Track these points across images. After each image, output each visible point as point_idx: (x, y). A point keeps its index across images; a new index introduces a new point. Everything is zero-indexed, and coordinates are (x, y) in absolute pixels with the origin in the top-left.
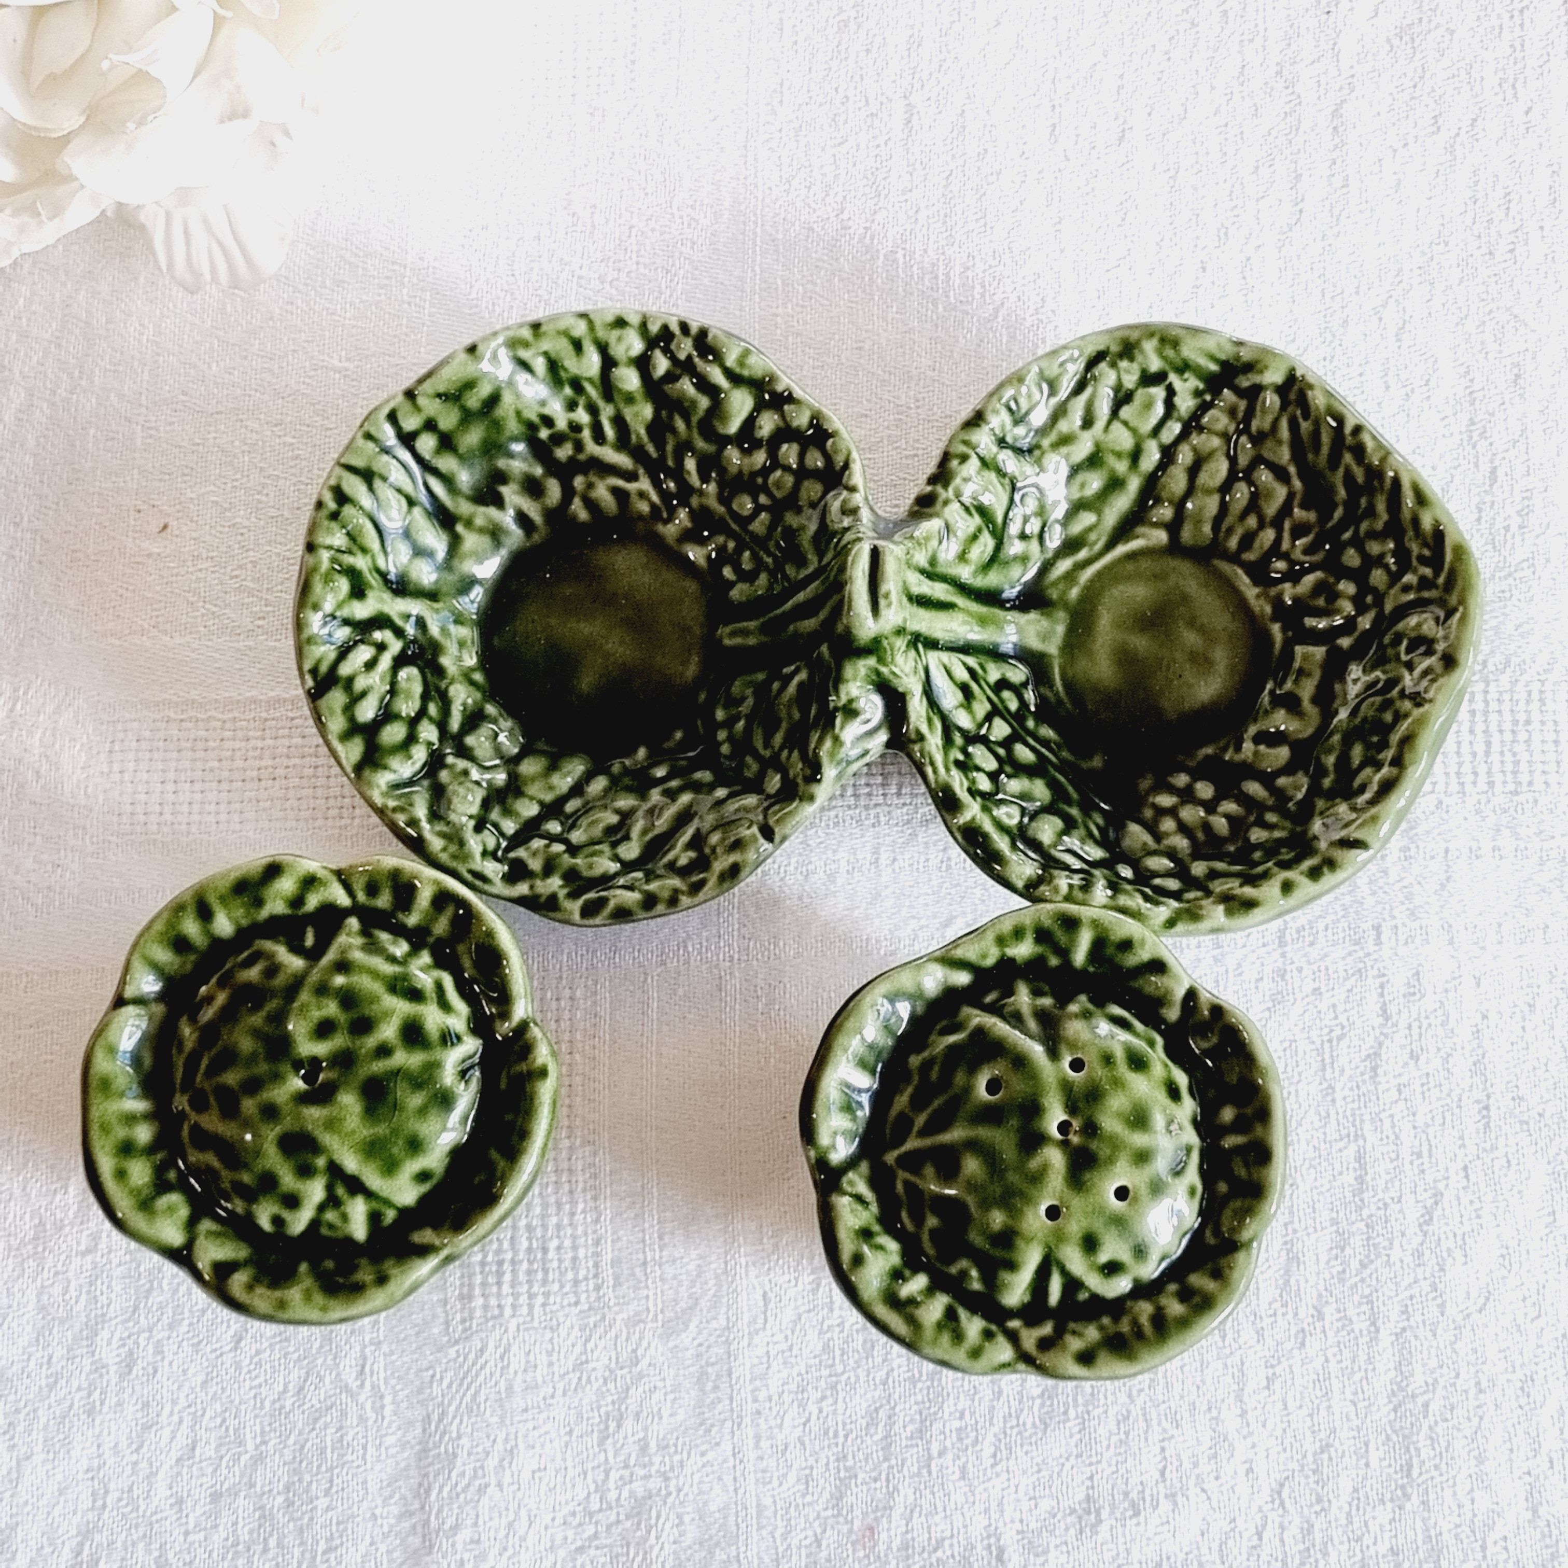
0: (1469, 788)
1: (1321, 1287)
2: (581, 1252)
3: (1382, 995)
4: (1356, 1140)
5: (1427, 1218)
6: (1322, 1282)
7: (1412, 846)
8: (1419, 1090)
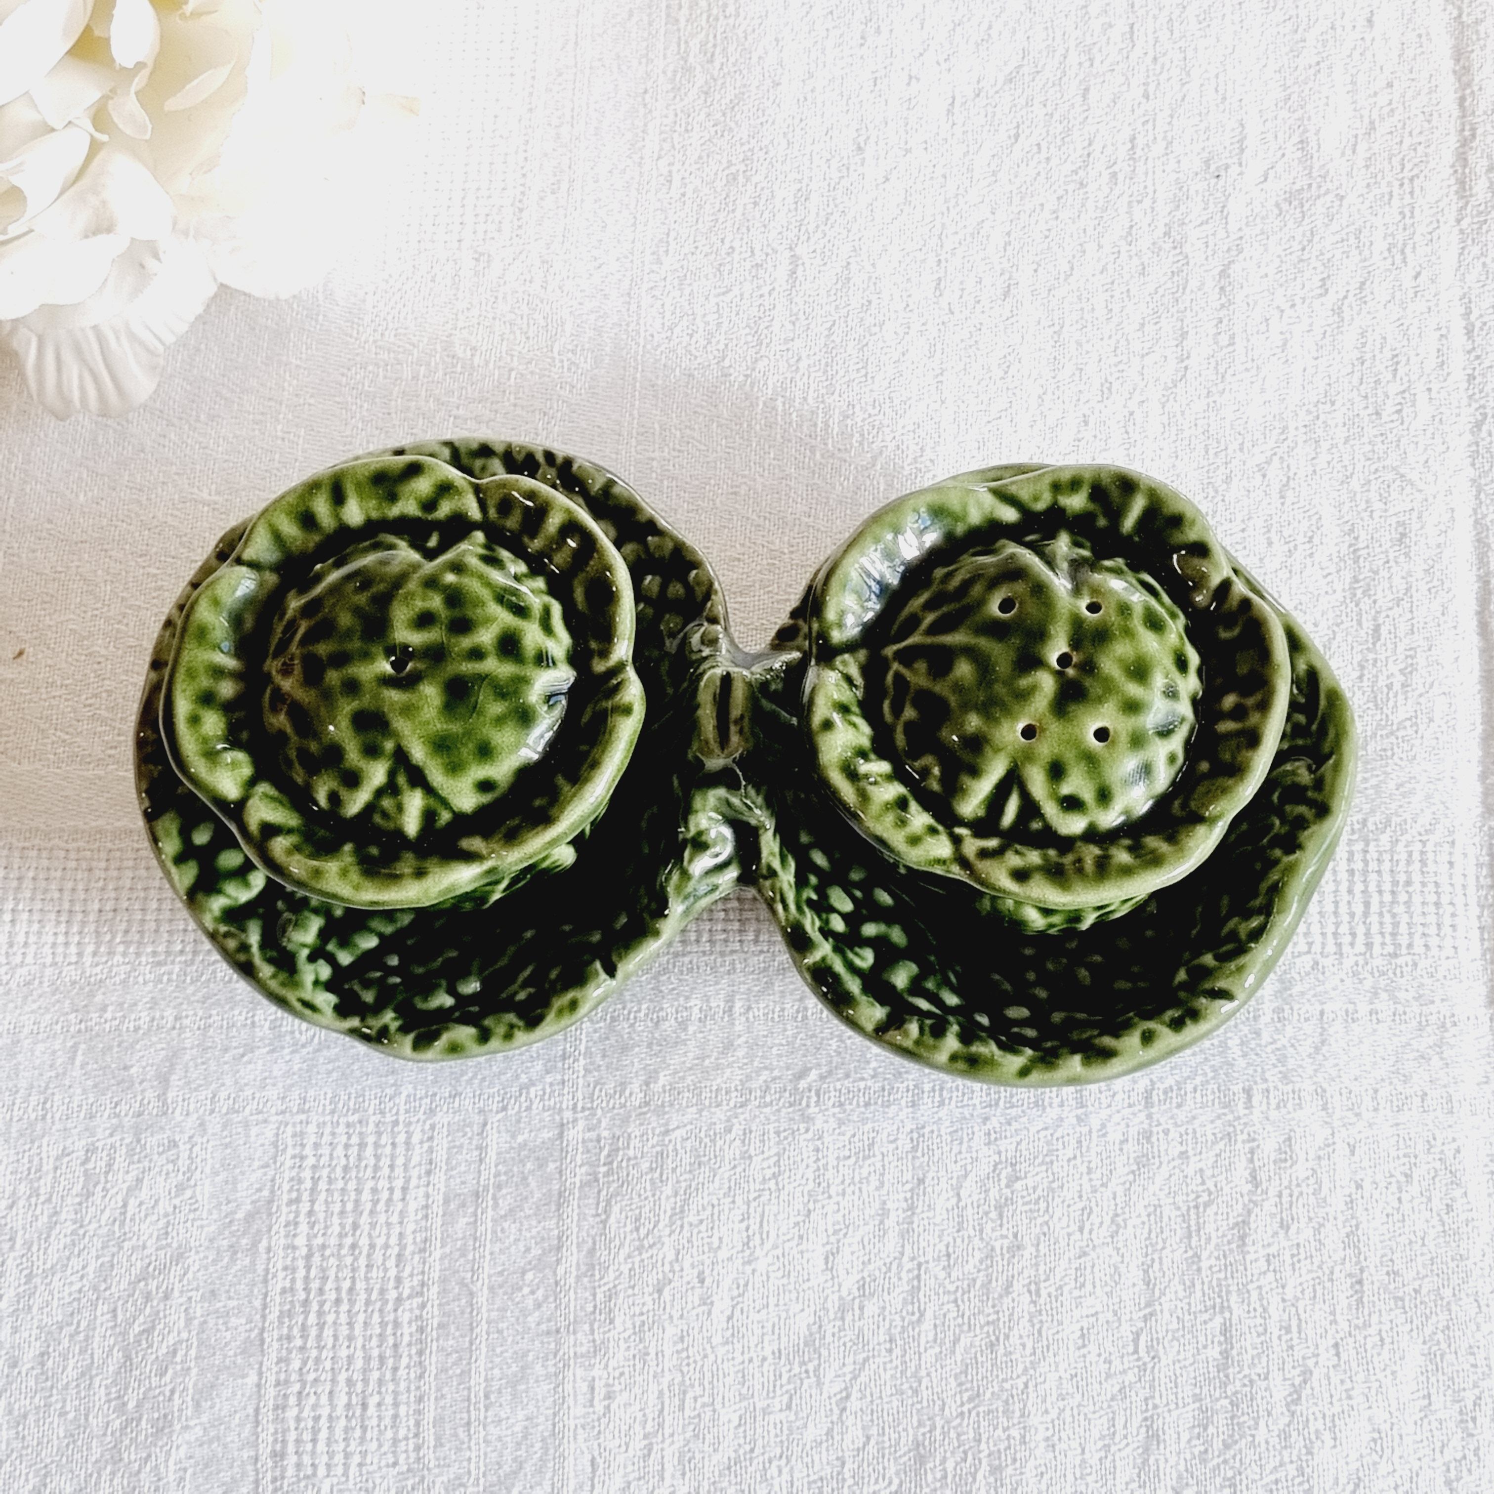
0: (1346, 949)
1: (1182, 1468)
2: (403, 1410)
3: (1251, 1161)
4: (1222, 1312)
5: (1295, 1397)
6: (1182, 1462)
7: (1286, 1007)
8: (1289, 1261)
